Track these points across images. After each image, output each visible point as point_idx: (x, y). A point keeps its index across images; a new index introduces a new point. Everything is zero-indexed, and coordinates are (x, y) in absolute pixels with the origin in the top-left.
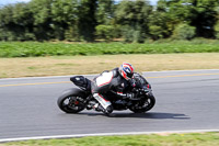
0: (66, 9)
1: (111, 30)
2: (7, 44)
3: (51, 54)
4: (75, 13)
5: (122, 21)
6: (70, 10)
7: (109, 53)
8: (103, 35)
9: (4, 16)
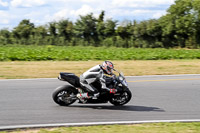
0: (187, 24)
2: (142, 50)
3: (175, 58)
4: (194, 27)
6: (190, 25)
9: (140, 29)
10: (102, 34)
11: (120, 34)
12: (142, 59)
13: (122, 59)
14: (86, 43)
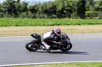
0: (71, 4)
1: (92, 13)
2: (44, 20)
3: (65, 24)
4: (75, 5)
5: (98, 9)
6: (73, 5)
7: (92, 24)
8: (89, 16)
9: (43, 7)
10: (19, 10)
11: (30, 10)
12: (44, 25)
13: (32, 25)
14: (10, 15)
